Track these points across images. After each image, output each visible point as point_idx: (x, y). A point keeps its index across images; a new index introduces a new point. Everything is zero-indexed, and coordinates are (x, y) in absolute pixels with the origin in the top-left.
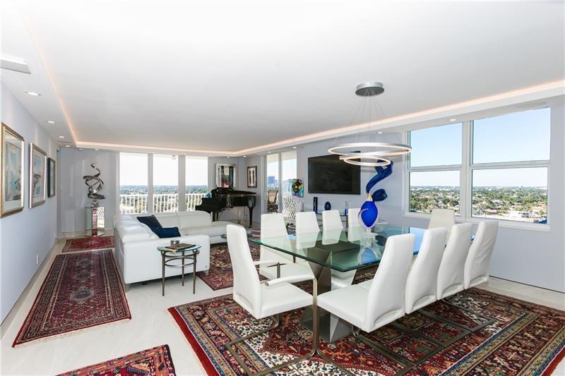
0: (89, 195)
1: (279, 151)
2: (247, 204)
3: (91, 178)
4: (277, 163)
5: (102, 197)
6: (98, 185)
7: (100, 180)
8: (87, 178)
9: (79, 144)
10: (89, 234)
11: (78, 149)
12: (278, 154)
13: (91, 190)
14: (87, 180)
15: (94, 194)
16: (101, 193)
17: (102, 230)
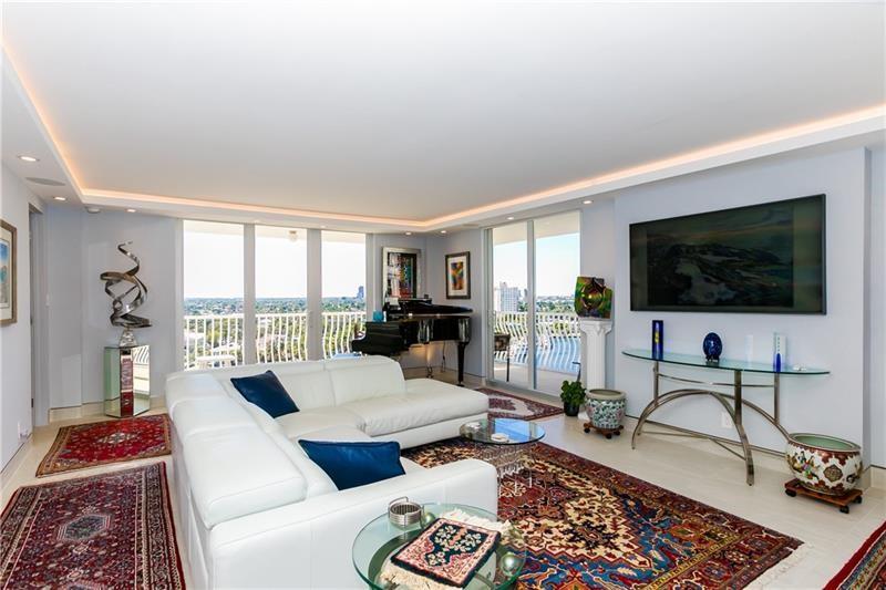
0: (113, 318)
1: (528, 217)
2: (454, 335)
3: (119, 277)
4: (524, 243)
5: (144, 324)
6: (134, 294)
7: (138, 283)
8: (110, 279)
9: (89, 195)
10: (115, 409)
11: (87, 207)
12: (525, 224)
13: (118, 305)
14: (109, 283)
15: (125, 317)
16: (140, 313)
17: (143, 397)
